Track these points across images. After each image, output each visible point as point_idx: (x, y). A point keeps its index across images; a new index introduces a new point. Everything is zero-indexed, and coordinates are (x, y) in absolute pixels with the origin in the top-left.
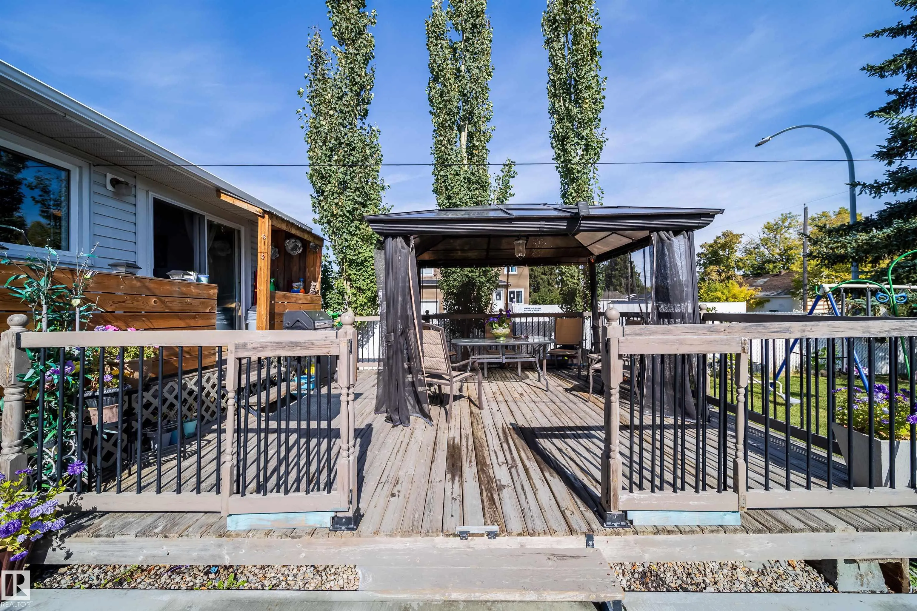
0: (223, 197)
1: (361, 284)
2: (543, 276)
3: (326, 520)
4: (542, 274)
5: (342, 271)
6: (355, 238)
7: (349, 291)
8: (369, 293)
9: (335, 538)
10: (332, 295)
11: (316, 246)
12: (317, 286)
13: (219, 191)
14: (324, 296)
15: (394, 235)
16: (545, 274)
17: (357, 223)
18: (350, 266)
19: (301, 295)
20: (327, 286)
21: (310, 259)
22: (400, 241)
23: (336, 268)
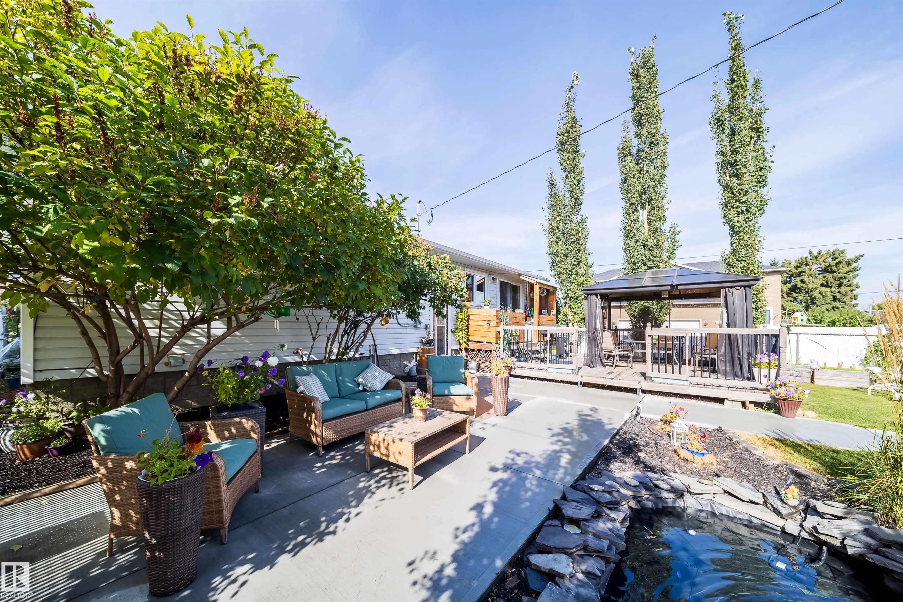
0: (521, 277)
1: (578, 311)
2: (823, 289)
3: (570, 371)
4: (822, 285)
5: (565, 303)
6: (573, 284)
7: (570, 314)
8: (581, 315)
9: (572, 375)
10: (561, 316)
11: (553, 291)
12: (554, 312)
13: (520, 275)
14: (557, 316)
15: (591, 294)
16: (827, 286)
17: (574, 276)
18: (570, 300)
19: (547, 316)
20: (558, 312)
21: (550, 298)
22: (594, 296)
23: (562, 301)
